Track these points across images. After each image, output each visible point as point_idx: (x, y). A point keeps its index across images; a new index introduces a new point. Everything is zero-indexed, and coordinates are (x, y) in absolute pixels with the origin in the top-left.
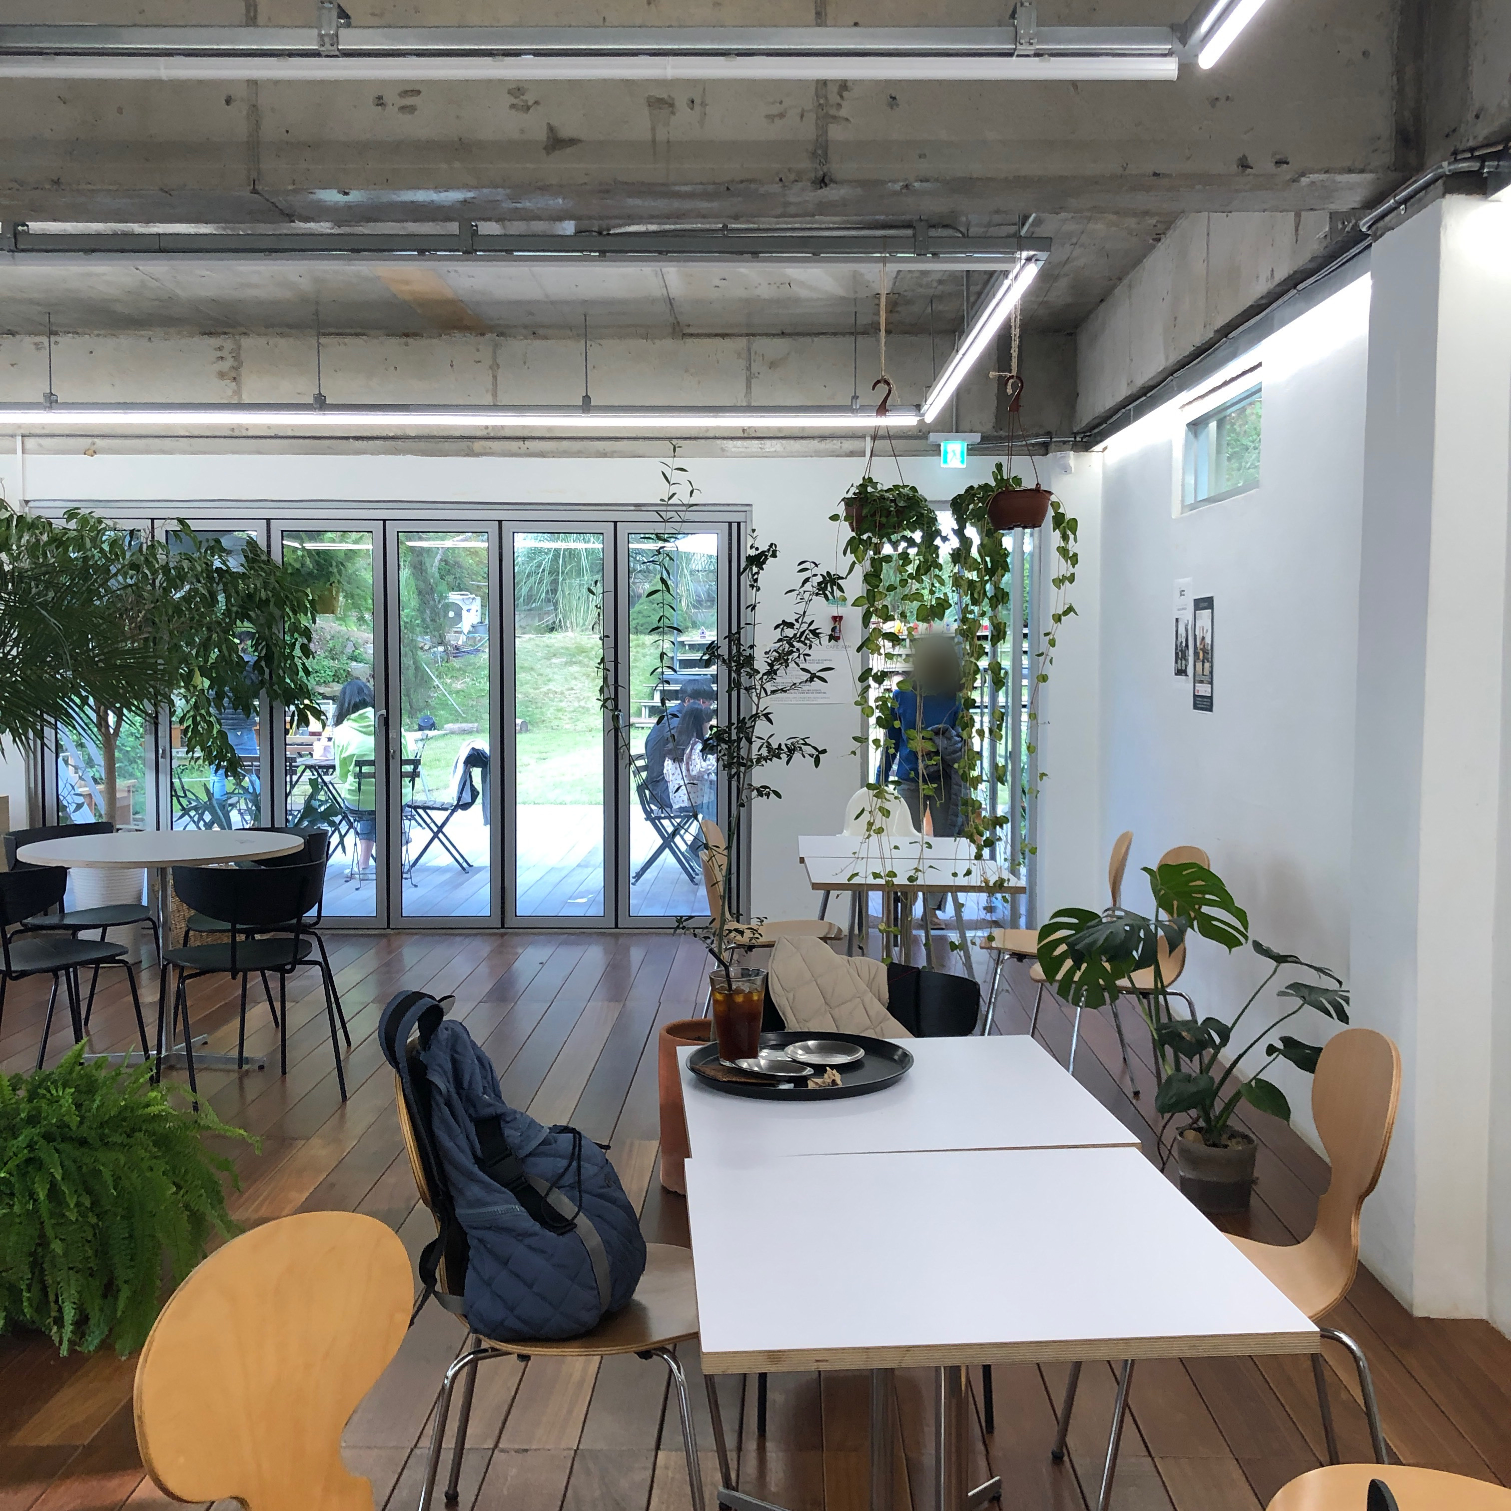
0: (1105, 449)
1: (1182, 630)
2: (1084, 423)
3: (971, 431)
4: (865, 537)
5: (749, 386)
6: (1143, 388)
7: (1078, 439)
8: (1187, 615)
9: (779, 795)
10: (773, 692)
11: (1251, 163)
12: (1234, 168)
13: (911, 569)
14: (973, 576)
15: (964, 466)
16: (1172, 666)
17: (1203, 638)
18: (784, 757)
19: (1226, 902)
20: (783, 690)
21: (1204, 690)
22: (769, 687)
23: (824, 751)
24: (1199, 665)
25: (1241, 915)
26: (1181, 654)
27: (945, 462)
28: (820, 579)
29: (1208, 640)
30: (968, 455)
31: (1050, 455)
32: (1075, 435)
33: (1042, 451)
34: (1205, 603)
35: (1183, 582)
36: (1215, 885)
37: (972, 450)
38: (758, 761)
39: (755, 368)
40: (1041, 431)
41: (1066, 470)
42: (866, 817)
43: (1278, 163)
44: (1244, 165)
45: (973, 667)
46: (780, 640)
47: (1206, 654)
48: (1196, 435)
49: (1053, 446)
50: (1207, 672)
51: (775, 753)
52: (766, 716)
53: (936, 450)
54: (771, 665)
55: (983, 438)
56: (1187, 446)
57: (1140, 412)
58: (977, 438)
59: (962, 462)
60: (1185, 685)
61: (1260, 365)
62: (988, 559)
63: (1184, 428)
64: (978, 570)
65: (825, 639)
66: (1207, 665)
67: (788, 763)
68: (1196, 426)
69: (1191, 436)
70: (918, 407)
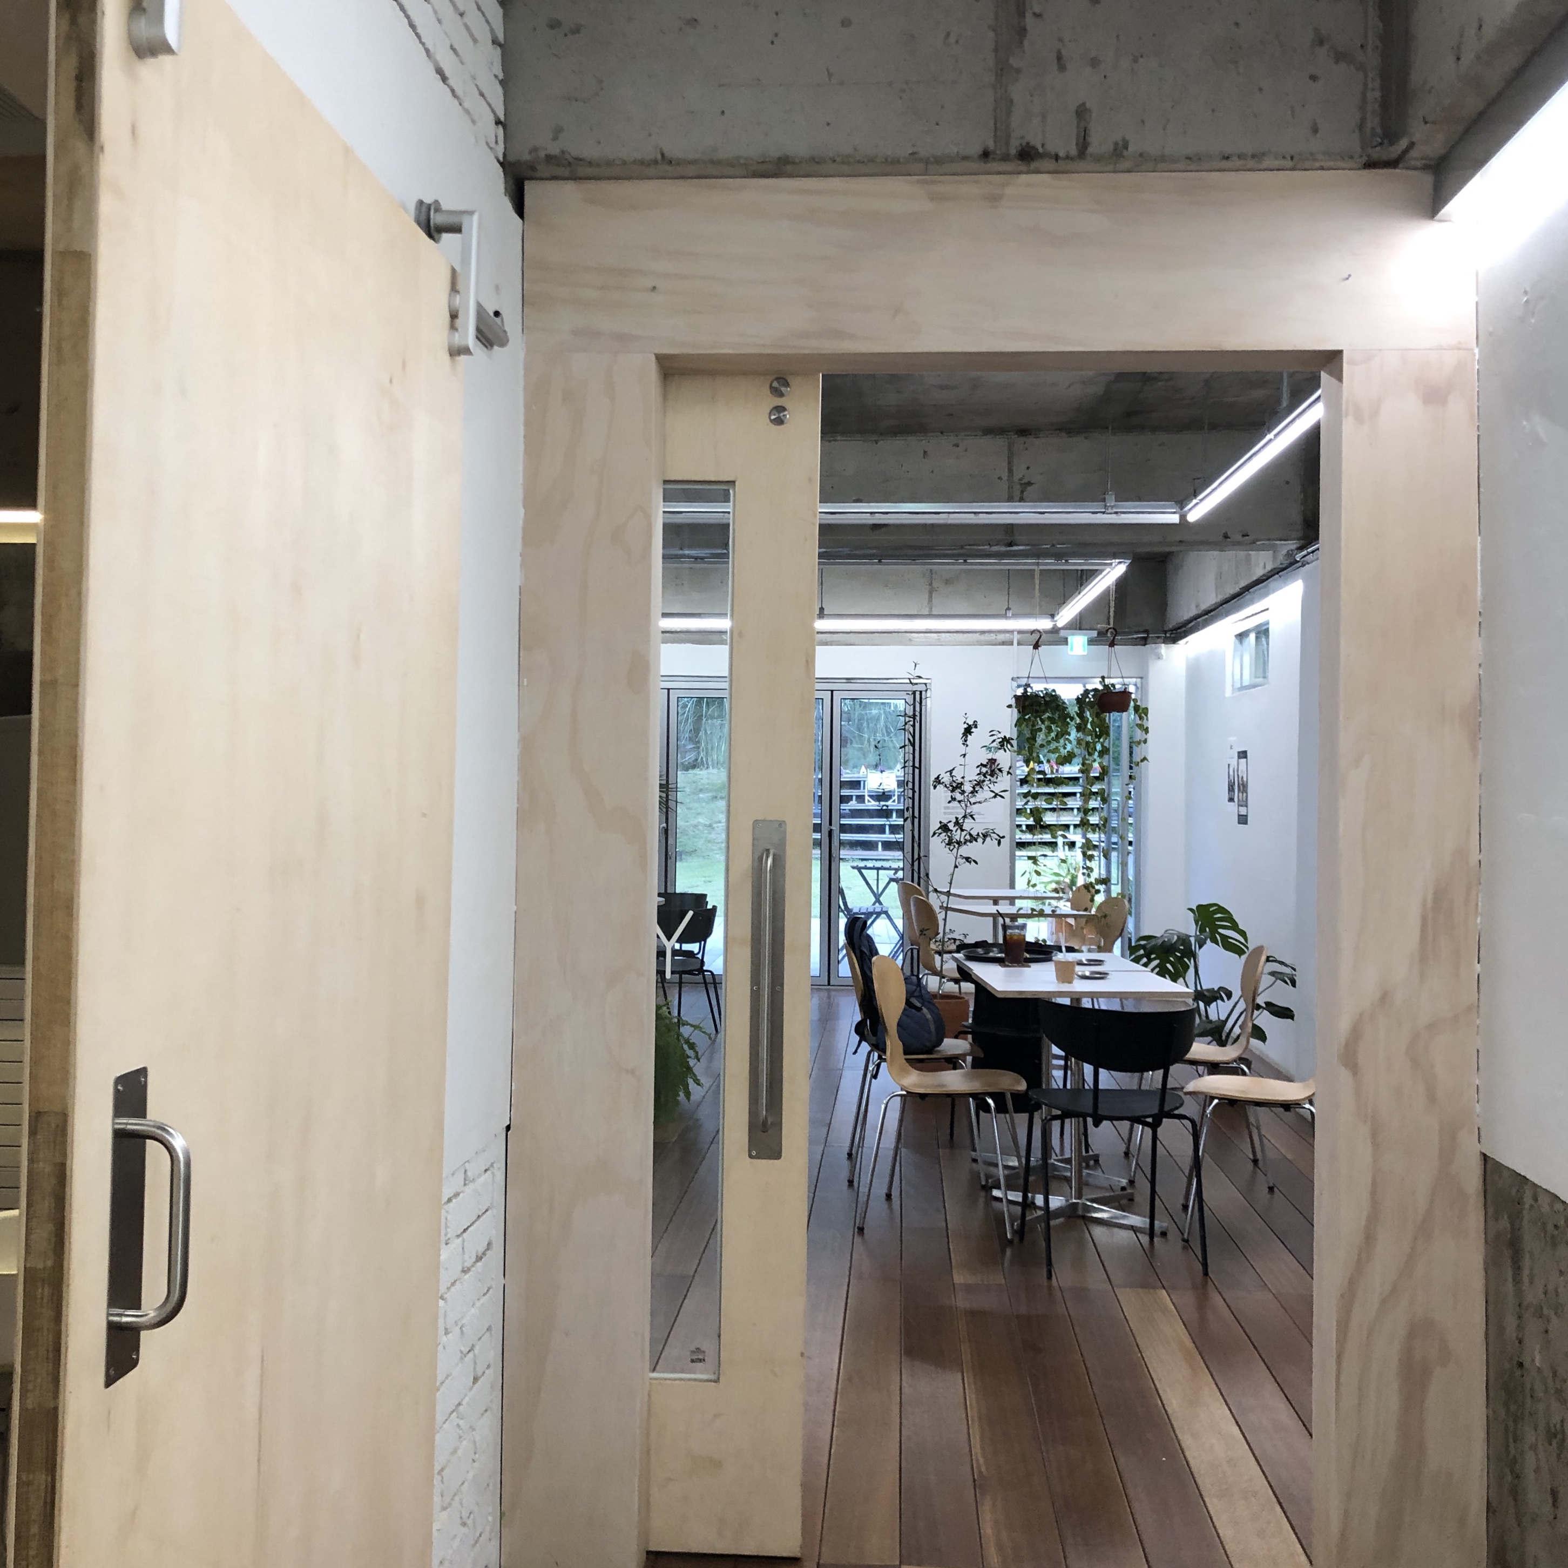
0: (1187, 642)
1: (1231, 773)
2: (1171, 627)
3: (1091, 629)
4: (1027, 717)
5: (930, 597)
6: (1204, 610)
7: (1168, 635)
8: (1234, 762)
9: (976, 862)
10: (974, 803)
11: (1229, 535)
12: (1221, 538)
13: (1053, 735)
14: (1089, 739)
15: (1085, 653)
16: (1226, 797)
17: (1242, 778)
18: (980, 840)
19: (1235, 927)
20: (980, 802)
21: (1243, 811)
22: (972, 800)
23: (1003, 837)
24: (1241, 794)
25: (1243, 934)
26: (1231, 788)
27: (1072, 649)
28: (1001, 740)
29: (1245, 779)
30: (1089, 644)
31: (1147, 646)
32: (1165, 632)
33: (1142, 642)
34: (1243, 755)
35: (1232, 739)
36: (1229, 917)
37: (1091, 642)
38: (965, 843)
39: (935, 584)
40: (1141, 629)
41: (1159, 657)
42: (1027, 875)
43: (1243, 536)
44: (1226, 536)
45: (1089, 791)
46: (978, 774)
47: (1244, 787)
48: (1241, 642)
49: (1149, 640)
50: (1244, 799)
51: (973, 839)
52: (972, 816)
53: (1065, 641)
54: (974, 788)
55: (1099, 634)
56: (1235, 650)
57: (1206, 624)
58: (1094, 634)
59: (1084, 651)
60: (1233, 807)
61: (1267, 609)
62: (1097, 730)
63: (1234, 638)
64: (1092, 735)
65: (1005, 773)
66: (1245, 795)
67: (983, 843)
68: (1241, 636)
69: (1237, 642)
70: (1053, 616)
